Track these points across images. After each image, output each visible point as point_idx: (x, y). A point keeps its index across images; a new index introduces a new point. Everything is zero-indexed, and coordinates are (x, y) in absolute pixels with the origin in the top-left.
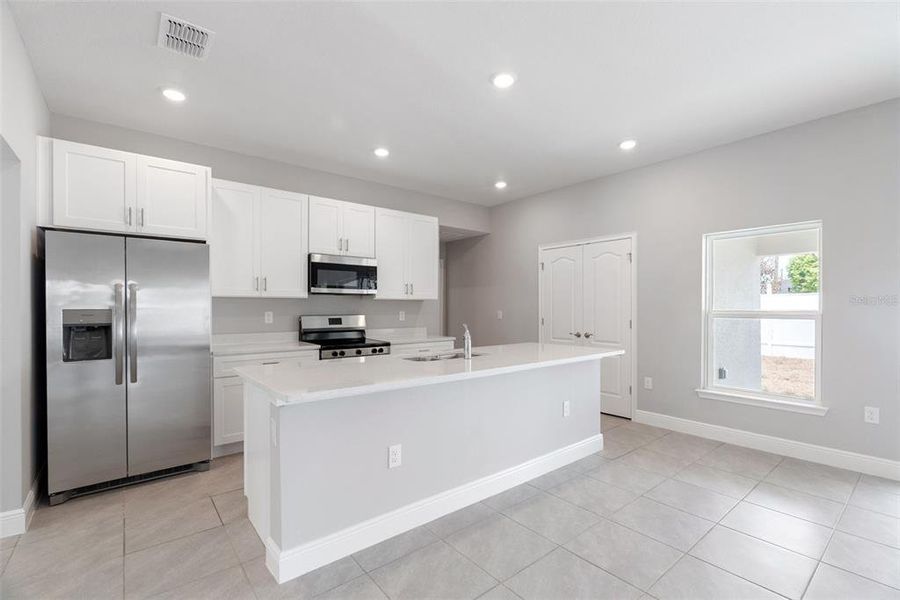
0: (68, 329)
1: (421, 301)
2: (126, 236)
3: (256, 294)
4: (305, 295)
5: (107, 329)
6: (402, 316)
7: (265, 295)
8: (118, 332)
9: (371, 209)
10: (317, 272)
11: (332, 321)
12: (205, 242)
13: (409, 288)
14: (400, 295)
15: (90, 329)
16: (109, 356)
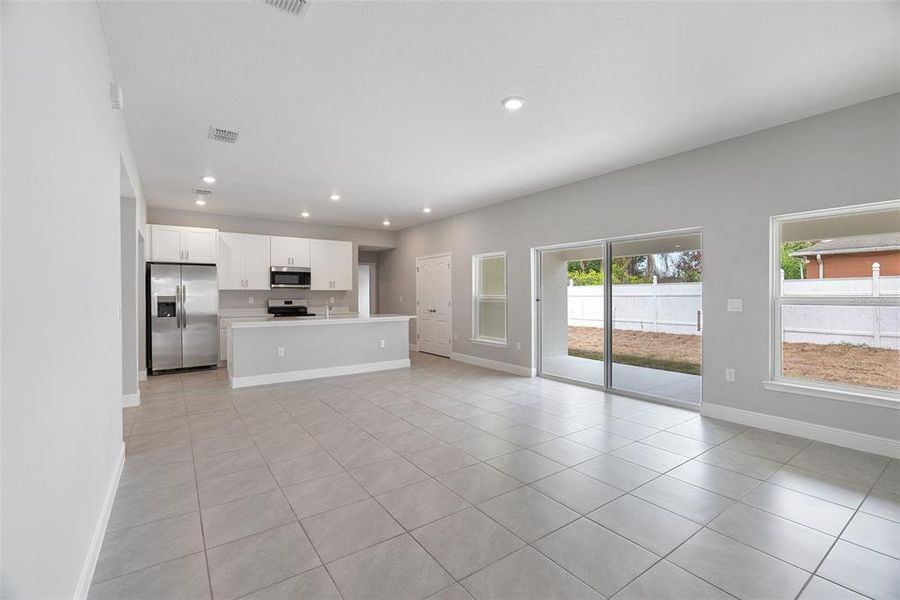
0: (159, 304)
1: (345, 291)
2: (181, 264)
3: (242, 288)
4: (269, 288)
5: (174, 304)
6: (332, 300)
7: (247, 288)
8: (178, 306)
9: (308, 240)
10: (275, 276)
11: (286, 303)
12: (214, 265)
13: (332, 284)
14: (326, 287)
15: (167, 304)
16: (175, 316)
